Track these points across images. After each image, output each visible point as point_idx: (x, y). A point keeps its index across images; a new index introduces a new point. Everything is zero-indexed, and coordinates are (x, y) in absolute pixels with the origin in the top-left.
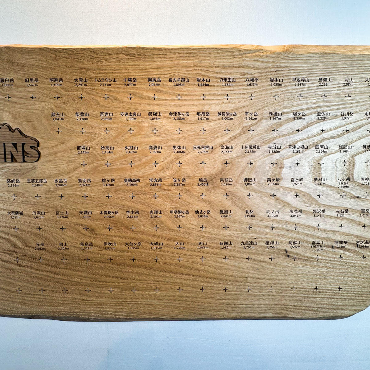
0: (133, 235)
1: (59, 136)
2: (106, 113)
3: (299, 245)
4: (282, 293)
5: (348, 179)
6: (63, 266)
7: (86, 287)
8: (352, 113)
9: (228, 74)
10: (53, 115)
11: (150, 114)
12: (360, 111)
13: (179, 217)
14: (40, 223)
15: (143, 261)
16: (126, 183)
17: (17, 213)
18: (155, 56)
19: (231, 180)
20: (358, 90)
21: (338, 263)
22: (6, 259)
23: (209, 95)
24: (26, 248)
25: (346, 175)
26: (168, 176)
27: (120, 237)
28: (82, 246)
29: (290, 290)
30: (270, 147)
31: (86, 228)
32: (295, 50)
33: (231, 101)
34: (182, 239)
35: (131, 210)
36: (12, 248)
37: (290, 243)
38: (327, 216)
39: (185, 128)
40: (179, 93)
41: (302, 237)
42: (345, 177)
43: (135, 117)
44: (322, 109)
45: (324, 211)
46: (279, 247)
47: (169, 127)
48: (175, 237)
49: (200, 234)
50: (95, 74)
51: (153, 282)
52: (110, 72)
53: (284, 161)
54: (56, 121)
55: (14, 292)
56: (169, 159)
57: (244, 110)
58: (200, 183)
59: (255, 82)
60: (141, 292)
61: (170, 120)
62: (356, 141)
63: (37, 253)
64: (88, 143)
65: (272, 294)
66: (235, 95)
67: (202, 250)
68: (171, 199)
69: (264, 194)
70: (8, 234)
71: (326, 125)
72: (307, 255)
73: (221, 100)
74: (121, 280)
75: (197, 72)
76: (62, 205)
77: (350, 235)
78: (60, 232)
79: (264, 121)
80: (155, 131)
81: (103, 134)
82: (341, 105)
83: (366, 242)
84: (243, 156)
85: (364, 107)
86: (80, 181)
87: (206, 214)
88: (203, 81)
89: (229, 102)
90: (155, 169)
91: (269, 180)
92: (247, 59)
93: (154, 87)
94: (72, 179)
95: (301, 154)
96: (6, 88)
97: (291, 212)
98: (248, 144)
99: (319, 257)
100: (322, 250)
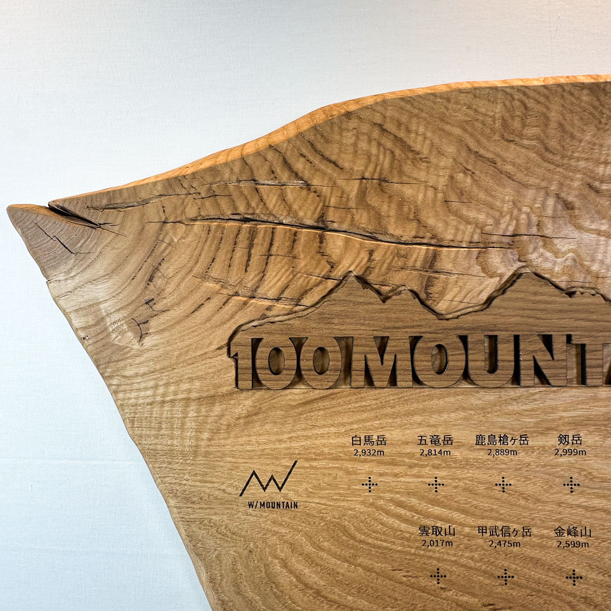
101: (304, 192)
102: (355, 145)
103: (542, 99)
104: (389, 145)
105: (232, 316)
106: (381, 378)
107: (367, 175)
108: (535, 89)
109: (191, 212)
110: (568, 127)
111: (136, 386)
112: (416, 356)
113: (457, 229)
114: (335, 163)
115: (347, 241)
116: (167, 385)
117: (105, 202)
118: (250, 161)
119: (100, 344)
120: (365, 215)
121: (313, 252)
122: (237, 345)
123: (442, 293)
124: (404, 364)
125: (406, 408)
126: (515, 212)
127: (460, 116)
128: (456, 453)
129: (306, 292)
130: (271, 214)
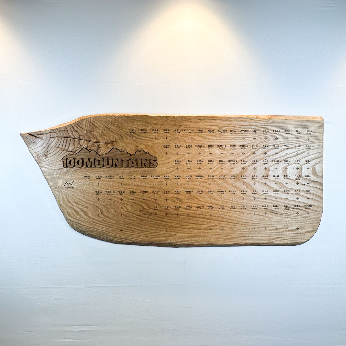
0: (200, 203)
1: (167, 156)
2: (189, 145)
3: (278, 207)
4: (271, 231)
5: (300, 176)
6: (166, 218)
7: (177, 228)
8: (300, 146)
9: (244, 128)
10: (164, 146)
11: (209, 146)
12: (304, 145)
13: (221, 194)
14: (156, 197)
15: (205, 215)
16: (197, 178)
17: (145, 192)
18: (211, 120)
19: (246, 176)
20: (302, 136)
21: (296, 216)
22: (139, 214)
23: (236, 137)
24: (148, 209)
25: (299, 174)
26: (217, 174)
27: (194, 203)
28: (175, 208)
29: (275, 230)
30: (263, 161)
31: (178, 199)
32: (273, 118)
33: (245, 140)
34: (223, 204)
35: (199, 191)
36: (142, 209)
37: (274, 206)
38: (291, 193)
39: (224, 152)
40: (222, 136)
41: (279, 203)
42: (298, 175)
43: (202, 147)
44: (287, 144)
45: (289, 191)
46: (269, 208)
47: (217, 152)
48: (220, 203)
49: (232, 202)
50: (184, 127)
51: (209, 226)
52: (191, 127)
53: (270, 168)
54: (166, 149)
55: (142, 231)
56: (217, 167)
57: (252, 144)
58: (231, 178)
59: (256, 132)
60: (203, 231)
61: (218, 149)
62: (302, 158)
63: (154, 211)
64: (180, 159)
65: (266, 231)
66: (247, 137)
67: (232, 210)
68: (218, 185)
69: (261, 183)
70: (140, 202)
71: (288, 151)
72: (282, 212)
73: (241, 140)
74: (194, 225)
75: (230, 127)
76: (167, 188)
77: (302, 203)
78: (165, 201)
79: (260, 149)
80: (211, 154)
81: (187, 155)
82: (295, 142)
83: (309, 206)
84: (251, 165)
85: (305, 143)
86: (175, 176)
87: (234, 192)
88: (233, 132)
89: (245, 141)
90: (211, 171)
91: (263, 176)
92: (252, 122)
93: (211, 134)
94: (172, 176)
95: (278, 164)
96: (143, 133)
97: (274, 191)
98: (253, 160)
99: (287, 213)
100: (289, 210)
101: (76, 133)
102: (85, 125)
103: (118, 118)
104: (91, 125)
105: (63, 155)
106: (89, 166)
107: (87, 130)
108: (117, 116)
109: (56, 136)
110: (122, 123)
111: (45, 167)
112: (95, 162)
113: (103, 140)
114: (82, 128)
115: (84, 142)
116: (51, 167)
117: (39, 133)
118: (66, 127)
119: (38, 159)
120: (87, 137)
121: (78, 143)
122: (63, 159)
123: (100, 151)
124: (93, 163)
125: (94, 171)
126: (113, 137)
127: (104, 121)
128: (102, 179)
129: (76, 150)
130: (70, 136)
